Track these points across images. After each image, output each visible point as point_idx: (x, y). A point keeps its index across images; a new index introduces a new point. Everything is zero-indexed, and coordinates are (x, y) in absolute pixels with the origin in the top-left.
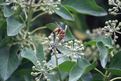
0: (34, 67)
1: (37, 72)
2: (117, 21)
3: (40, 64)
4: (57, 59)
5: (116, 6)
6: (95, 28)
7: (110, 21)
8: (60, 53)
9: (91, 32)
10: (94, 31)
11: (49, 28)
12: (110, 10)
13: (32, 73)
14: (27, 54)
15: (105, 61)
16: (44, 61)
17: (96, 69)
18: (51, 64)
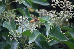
0: (10, 33)
1: (11, 35)
2: (56, 11)
4: (23, 29)
5: (55, 3)
7: (52, 11)
12: (52, 5)
13: (8, 36)
14: (6, 25)
15: (49, 33)
16: (15, 30)
17: (43, 35)
18: (19, 32)
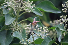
3: (23, 40)
6: (55, 20)
8: (35, 34)
9: (53, 22)
10: (54, 21)
11: (29, 20)
